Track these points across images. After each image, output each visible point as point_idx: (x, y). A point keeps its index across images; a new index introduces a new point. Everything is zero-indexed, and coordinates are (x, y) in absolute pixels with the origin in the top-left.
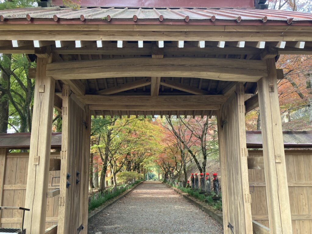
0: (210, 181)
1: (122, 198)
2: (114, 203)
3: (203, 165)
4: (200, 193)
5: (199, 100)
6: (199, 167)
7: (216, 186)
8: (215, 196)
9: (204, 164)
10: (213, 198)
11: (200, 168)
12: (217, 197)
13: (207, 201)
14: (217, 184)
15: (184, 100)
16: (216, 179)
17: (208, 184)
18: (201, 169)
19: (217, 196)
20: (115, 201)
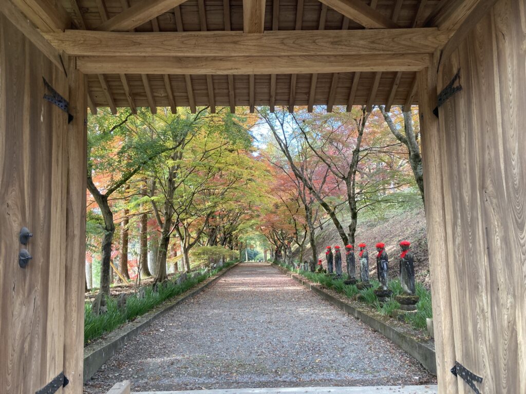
0: (367, 260)
1: (197, 293)
2: (178, 303)
3: (350, 230)
4: (347, 283)
5: (373, 42)
6: (343, 235)
7: (382, 269)
8: (381, 288)
9: (353, 229)
10: (376, 292)
11: (344, 237)
12: (385, 291)
13: (362, 299)
14: (385, 265)
15: (332, 43)
16: (384, 255)
17: (363, 264)
18: (346, 237)
19: (385, 289)
20: (182, 300)
